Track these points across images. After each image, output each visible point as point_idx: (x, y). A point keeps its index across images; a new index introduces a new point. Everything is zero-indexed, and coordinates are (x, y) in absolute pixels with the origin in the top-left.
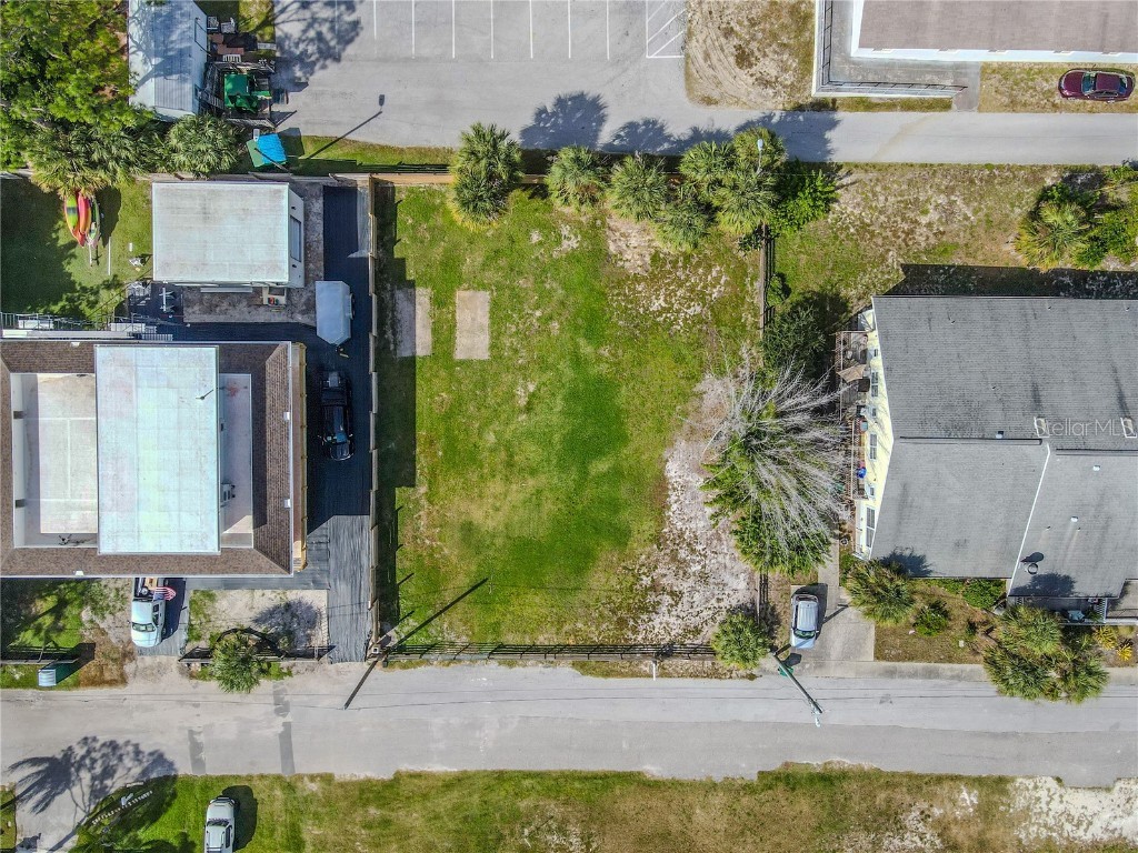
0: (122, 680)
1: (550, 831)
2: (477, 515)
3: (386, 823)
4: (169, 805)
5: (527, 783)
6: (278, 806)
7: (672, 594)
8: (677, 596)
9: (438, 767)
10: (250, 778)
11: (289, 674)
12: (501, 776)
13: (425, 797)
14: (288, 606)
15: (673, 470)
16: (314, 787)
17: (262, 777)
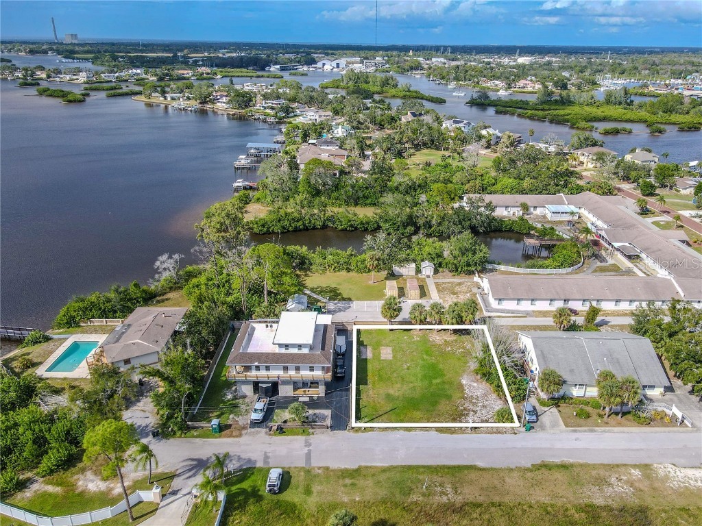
0: (240, 435)
1: (436, 486)
2: (391, 391)
3: (353, 485)
4: (249, 477)
5: (422, 470)
6: (302, 478)
7: (473, 411)
8: (475, 412)
9: (379, 464)
10: (289, 468)
11: (313, 434)
12: (410, 468)
13: (374, 475)
14: (315, 414)
15: (464, 382)
16: (320, 471)
17: (296, 467)
